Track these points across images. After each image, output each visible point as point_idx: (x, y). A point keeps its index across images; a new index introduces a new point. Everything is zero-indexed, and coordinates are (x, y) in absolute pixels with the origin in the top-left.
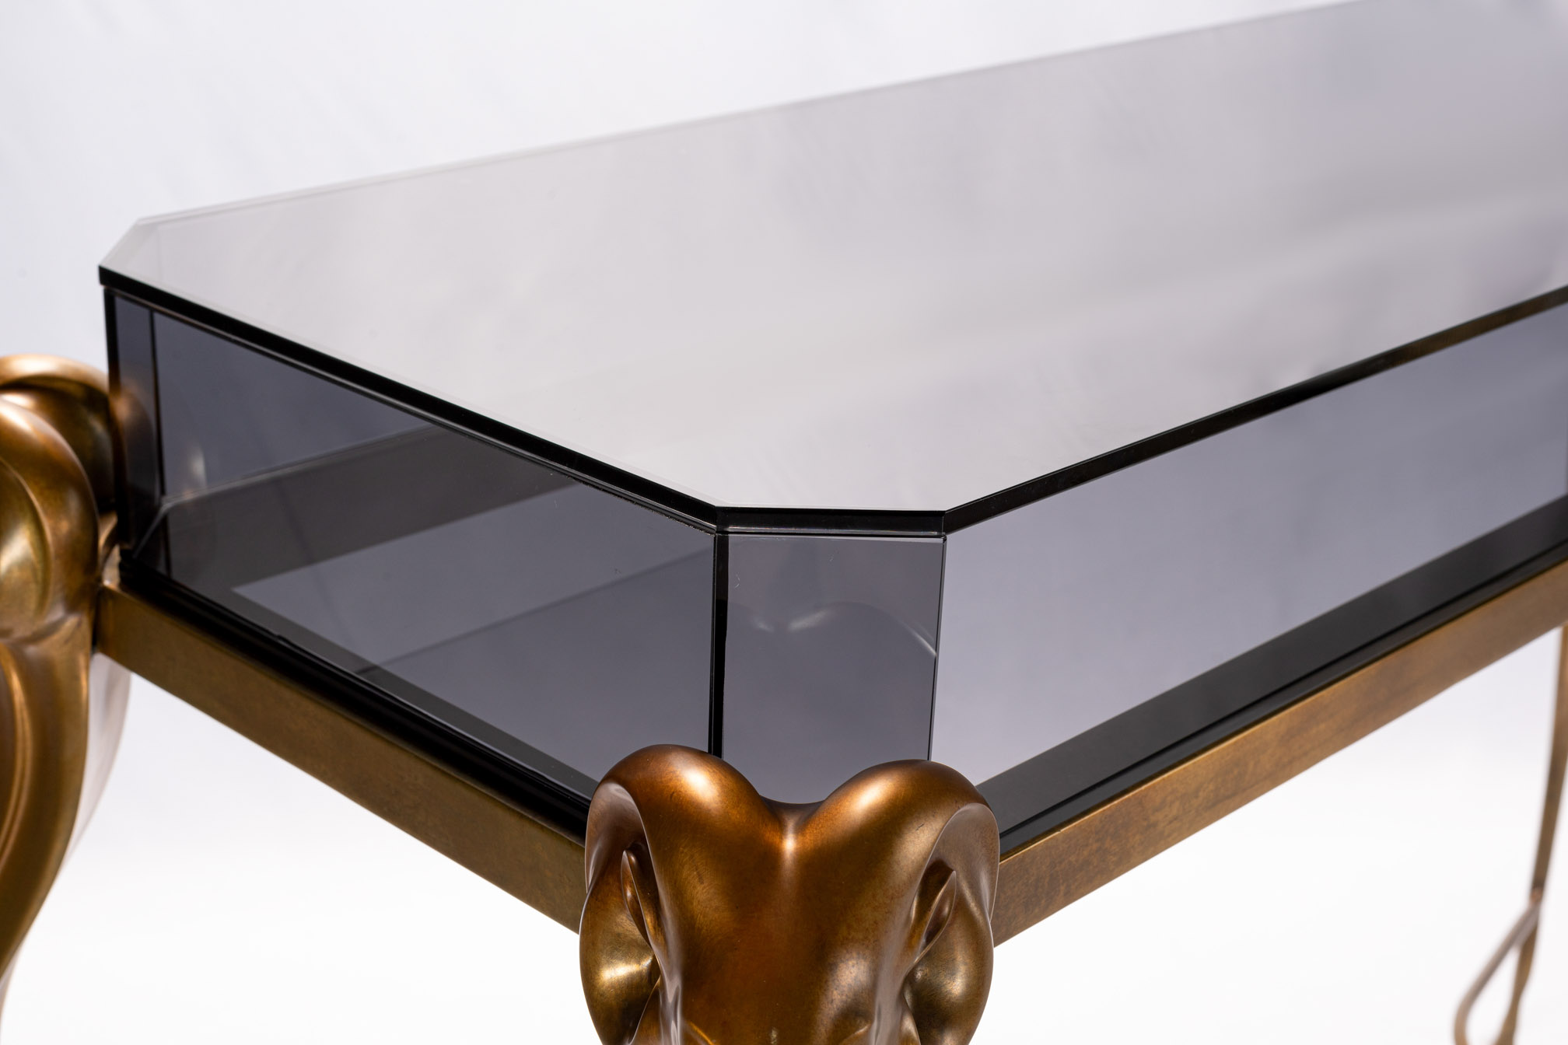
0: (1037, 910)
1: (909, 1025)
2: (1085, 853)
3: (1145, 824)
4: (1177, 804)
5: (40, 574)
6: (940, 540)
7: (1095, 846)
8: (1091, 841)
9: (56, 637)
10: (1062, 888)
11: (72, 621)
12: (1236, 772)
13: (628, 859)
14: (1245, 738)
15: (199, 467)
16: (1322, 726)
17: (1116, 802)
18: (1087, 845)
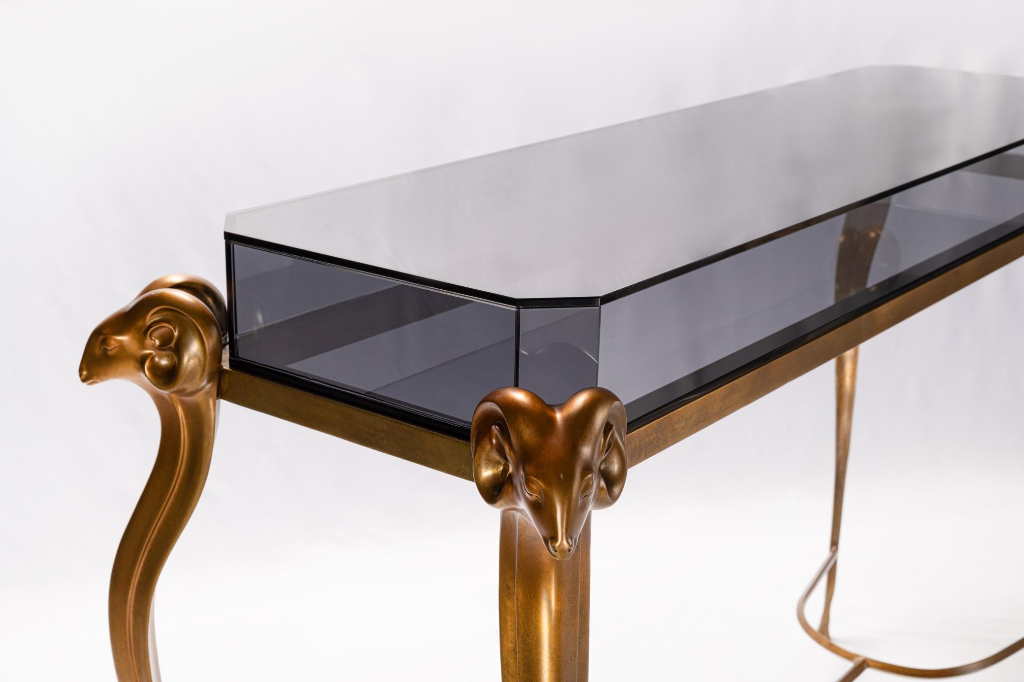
0: (635, 460)
1: (603, 484)
2: (652, 438)
3: (672, 428)
4: (684, 421)
5: (202, 362)
6: (598, 308)
7: (655, 435)
8: (653, 433)
9: (203, 391)
10: (644, 452)
11: (209, 386)
12: (705, 410)
13: (495, 429)
14: (708, 397)
15: (260, 317)
16: (737, 395)
17: (662, 418)
18: (652, 435)
